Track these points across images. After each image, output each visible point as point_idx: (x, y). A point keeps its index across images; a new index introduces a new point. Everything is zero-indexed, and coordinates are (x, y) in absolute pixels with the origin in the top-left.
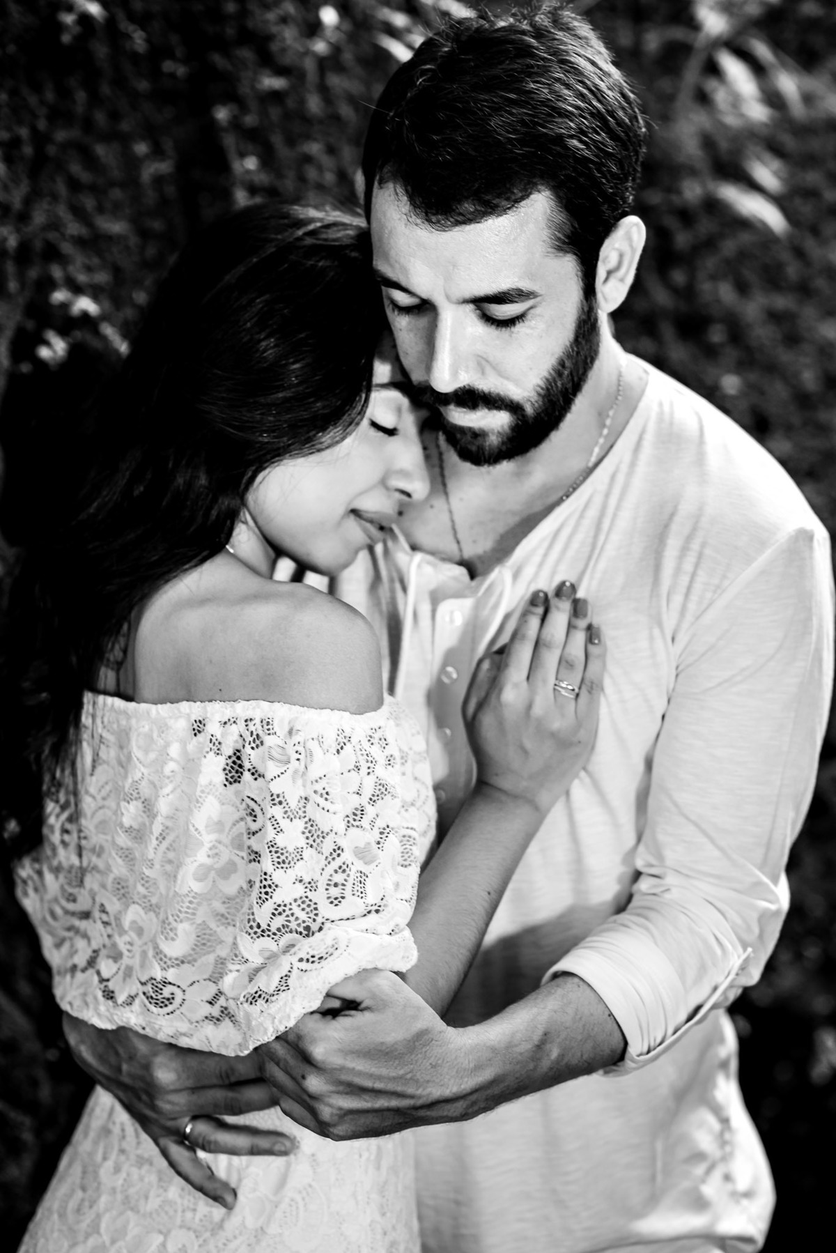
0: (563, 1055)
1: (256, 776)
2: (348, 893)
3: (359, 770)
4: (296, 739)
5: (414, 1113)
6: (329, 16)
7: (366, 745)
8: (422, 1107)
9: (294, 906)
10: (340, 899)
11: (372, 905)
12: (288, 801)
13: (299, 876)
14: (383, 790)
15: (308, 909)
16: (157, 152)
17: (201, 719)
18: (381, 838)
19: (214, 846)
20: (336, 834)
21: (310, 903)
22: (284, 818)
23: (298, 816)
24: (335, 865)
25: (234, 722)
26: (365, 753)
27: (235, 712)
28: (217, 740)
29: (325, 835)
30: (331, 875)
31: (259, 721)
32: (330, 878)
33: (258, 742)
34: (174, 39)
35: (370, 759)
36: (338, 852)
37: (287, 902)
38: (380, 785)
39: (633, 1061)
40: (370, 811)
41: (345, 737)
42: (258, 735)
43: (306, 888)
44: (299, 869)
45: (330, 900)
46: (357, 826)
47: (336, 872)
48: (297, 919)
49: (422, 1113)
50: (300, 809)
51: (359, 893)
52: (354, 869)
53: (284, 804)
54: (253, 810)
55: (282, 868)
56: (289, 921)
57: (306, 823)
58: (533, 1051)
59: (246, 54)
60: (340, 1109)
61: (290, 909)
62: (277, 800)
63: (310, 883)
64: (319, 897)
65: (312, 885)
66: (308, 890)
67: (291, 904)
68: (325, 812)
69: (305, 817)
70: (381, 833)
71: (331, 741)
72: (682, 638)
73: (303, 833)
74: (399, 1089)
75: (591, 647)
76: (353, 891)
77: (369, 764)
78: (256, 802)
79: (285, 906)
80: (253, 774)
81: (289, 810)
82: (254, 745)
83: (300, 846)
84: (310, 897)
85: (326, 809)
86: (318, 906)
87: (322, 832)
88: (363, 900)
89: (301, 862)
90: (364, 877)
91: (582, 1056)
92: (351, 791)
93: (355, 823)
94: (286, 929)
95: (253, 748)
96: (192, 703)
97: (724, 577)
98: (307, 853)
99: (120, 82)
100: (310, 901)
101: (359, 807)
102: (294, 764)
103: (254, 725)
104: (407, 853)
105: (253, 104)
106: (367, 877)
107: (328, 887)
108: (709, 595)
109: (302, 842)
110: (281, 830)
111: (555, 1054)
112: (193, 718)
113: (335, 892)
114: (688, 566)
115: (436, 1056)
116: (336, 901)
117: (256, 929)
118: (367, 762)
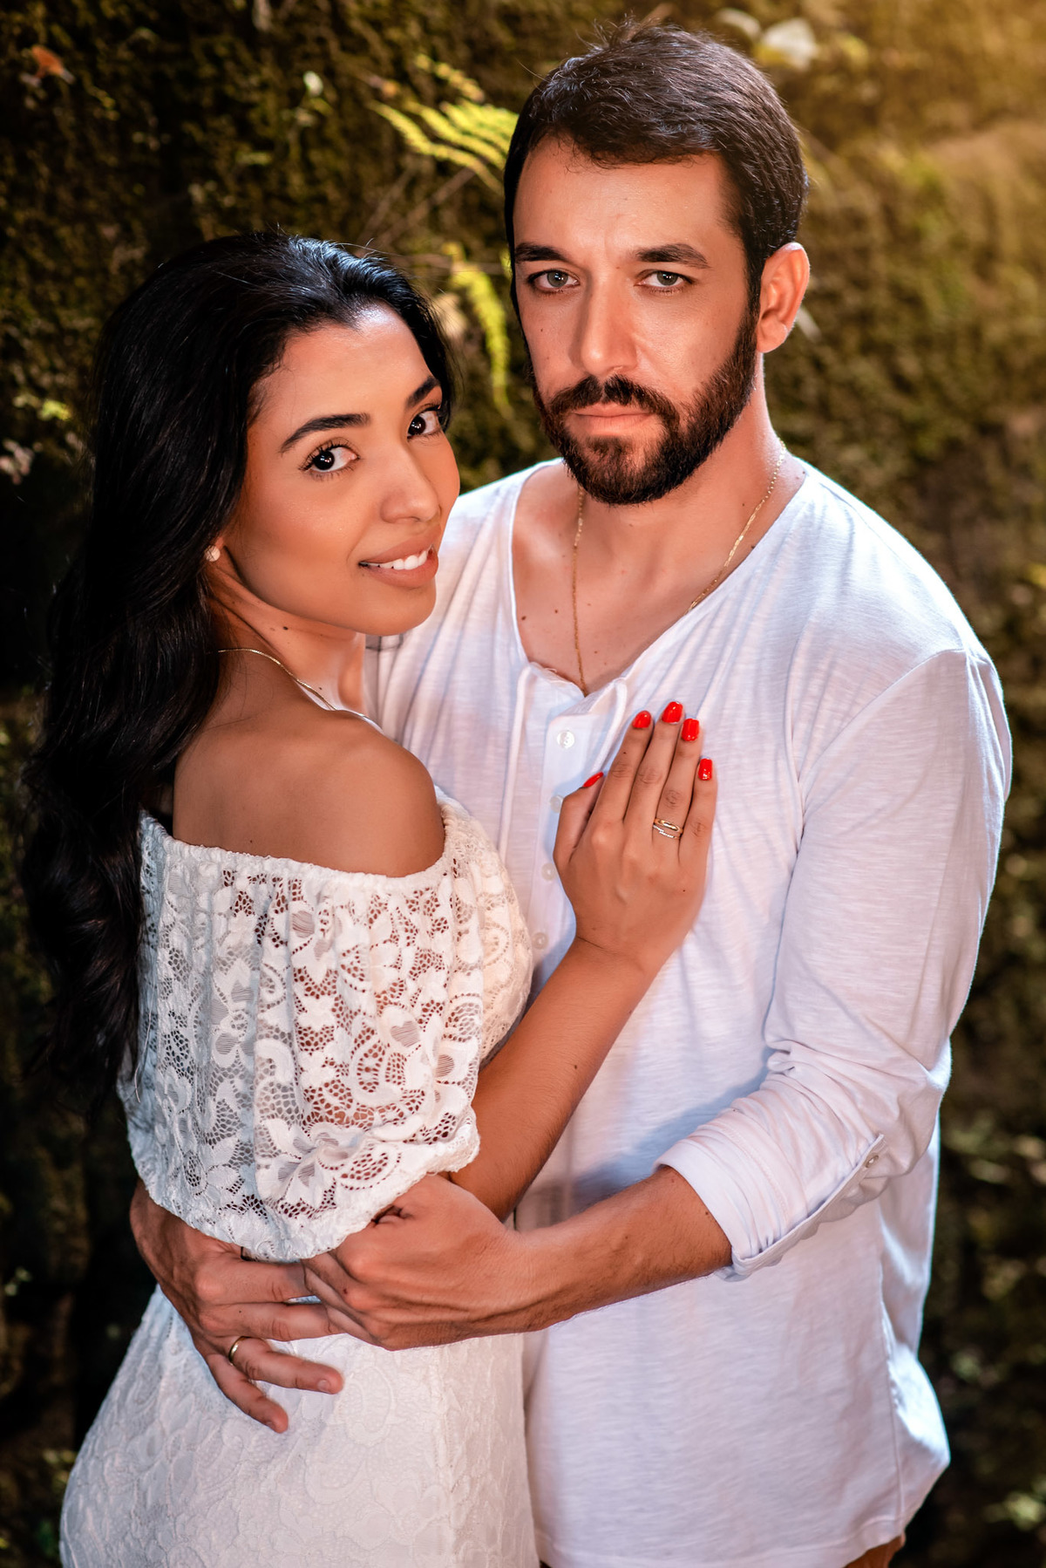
0: (649, 1260)
1: (278, 942)
2: (381, 1078)
3: (397, 940)
4: (323, 906)
5: (471, 1325)
6: (313, 82)
7: (406, 911)
8: (479, 1320)
9: (325, 1092)
10: (374, 1085)
11: (411, 1092)
12: (311, 976)
13: (330, 1058)
14: (425, 962)
15: (341, 1095)
16: (127, 236)
17: (230, 871)
18: (424, 1016)
19: (240, 1016)
20: (365, 1014)
21: (342, 1088)
22: (306, 995)
23: (326, 992)
24: (364, 1048)
25: (263, 880)
26: (403, 921)
27: (263, 868)
28: (247, 897)
29: (353, 1014)
30: (361, 1060)
31: (287, 882)
32: (361, 1062)
33: (283, 905)
34: (145, 106)
35: (409, 928)
36: (367, 1034)
37: (316, 1086)
38: (421, 956)
39: (740, 1264)
40: (411, 986)
41: (380, 904)
42: (283, 897)
43: (338, 1071)
44: (330, 1051)
45: (363, 1086)
46: (396, 1004)
47: (366, 1055)
48: (328, 1106)
49: (480, 1326)
50: (329, 984)
51: (396, 1079)
52: (389, 1052)
53: (307, 980)
54: (271, 981)
55: (306, 1050)
56: (318, 1109)
57: (336, 999)
58: (610, 1257)
59: (223, 123)
60: (388, 1323)
61: (320, 1095)
62: (299, 976)
63: (341, 1066)
64: (351, 1081)
65: (343, 1068)
66: (339, 1073)
67: (320, 1089)
68: (353, 989)
69: (335, 992)
70: (425, 1010)
71: (362, 909)
72: (809, 772)
73: (334, 1010)
74: (450, 1301)
75: (699, 783)
76: (387, 1077)
77: (409, 934)
78: (275, 971)
79: (313, 1091)
80: (274, 940)
81: (312, 986)
82: (278, 909)
83: (330, 1025)
84: (342, 1082)
85: (354, 987)
86: (352, 1092)
87: (351, 1012)
88: (401, 1086)
89: (331, 1043)
90: (402, 1061)
91: (674, 1259)
92: (388, 964)
93: (393, 1000)
94: (316, 1117)
95: (277, 912)
96: (224, 851)
97: (854, 703)
98: (339, 1033)
99: (85, 154)
100: (343, 1085)
101: (397, 982)
102: (318, 935)
103: (281, 886)
104: (467, 1024)
105: (231, 183)
106: (406, 1060)
107: (359, 1072)
108: (837, 723)
109: (331, 1020)
110: (304, 1009)
111: (639, 1259)
112: (223, 868)
113: (367, 1077)
114: (814, 689)
115: (491, 1266)
116: (371, 1087)
117: (293, 1113)
118: (407, 931)
